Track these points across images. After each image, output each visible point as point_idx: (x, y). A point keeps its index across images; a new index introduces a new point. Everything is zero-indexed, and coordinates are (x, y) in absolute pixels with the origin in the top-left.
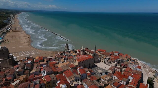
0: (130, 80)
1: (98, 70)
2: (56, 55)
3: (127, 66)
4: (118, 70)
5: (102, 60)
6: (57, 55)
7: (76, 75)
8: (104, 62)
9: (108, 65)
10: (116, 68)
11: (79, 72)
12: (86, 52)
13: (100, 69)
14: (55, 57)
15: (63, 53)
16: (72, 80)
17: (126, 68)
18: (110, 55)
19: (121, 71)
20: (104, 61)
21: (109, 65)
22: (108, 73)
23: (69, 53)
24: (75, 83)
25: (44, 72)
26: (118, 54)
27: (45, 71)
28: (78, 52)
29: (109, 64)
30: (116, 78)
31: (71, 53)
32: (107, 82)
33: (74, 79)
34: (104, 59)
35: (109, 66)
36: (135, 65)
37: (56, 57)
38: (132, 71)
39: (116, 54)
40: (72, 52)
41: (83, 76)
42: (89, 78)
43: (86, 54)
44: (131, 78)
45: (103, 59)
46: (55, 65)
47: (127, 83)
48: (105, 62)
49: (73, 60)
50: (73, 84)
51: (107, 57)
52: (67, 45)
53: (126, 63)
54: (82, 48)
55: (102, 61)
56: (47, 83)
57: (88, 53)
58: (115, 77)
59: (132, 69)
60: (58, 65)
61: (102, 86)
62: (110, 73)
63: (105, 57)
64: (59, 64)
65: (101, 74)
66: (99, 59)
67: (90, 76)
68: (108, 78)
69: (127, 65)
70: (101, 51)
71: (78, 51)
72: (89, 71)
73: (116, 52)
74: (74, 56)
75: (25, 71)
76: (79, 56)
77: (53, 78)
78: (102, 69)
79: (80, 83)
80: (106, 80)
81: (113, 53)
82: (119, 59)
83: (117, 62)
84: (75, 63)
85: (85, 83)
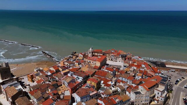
2: (64, 62)
5: (108, 59)
9: (115, 61)
16: (110, 77)
20: (110, 59)
22: (126, 66)
24: (114, 79)
29: (117, 60)
33: (112, 76)
36: (136, 57)
39: (113, 51)
40: (75, 57)
43: (93, 56)
44: (143, 66)
45: (110, 57)
46: (80, 70)
56: (97, 85)
57: (97, 54)
62: (128, 66)
64: (81, 68)
74: (83, 59)
77: (97, 80)
82: (120, 54)
83: (120, 57)
84: (95, 64)
85: (120, 77)
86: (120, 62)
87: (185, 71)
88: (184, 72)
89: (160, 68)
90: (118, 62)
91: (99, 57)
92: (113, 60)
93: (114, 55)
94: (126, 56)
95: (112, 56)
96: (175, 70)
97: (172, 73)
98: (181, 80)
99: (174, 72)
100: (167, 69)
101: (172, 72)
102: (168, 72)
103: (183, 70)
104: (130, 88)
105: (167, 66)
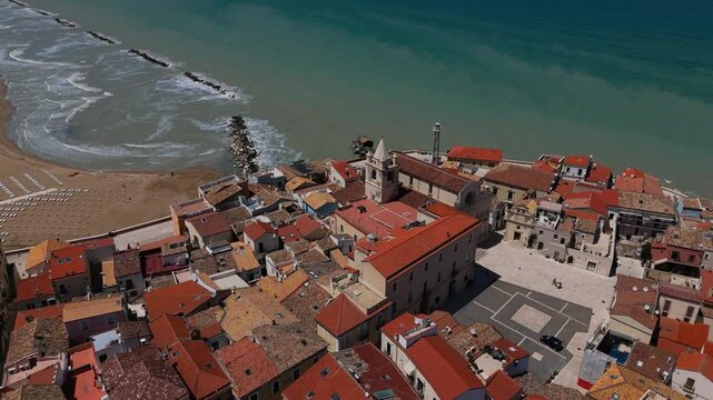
2: (185, 217)
3: (692, 258)
4: (677, 310)
5: (511, 229)
6: (193, 218)
8: (533, 237)
9: (561, 257)
10: (662, 300)
11: (407, 367)
12: (404, 179)
14: (184, 230)
15: (234, 197)
17: (692, 272)
18: (556, 188)
20: (526, 234)
21: (571, 260)
22: (620, 340)
23: (277, 195)
26: (584, 172)
28: (335, 176)
29: (572, 252)
31: (290, 186)
34: (528, 218)
35: (565, 265)
37: (193, 232)
39: (574, 171)
40: (300, 181)
45: (521, 219)
46: (200, 321)
48: (540, 238)
49: (328, 253)
51: (542, 204)
52: (238, 123)
53: (678, 236)
54: (379, 154)
55: (517, 236)
57: (421, 187)
58: (691, 382)
60: (219, 314)
62: (635, 347)
63: (532, 209)
64: (229, 301)
65: (552, 341)
69: (696, 256)
70: (472, 157)
71: (339, 168)
73: (569, 163)
74: (325, 210)
81: (555, 167)
82: (618, 208)
83: (607, 229)
84: (354, 281)
86: (591, 273)
90: (578, 268)
91: (421, 217)
92: (541, 246)
93: (558, 207)
94: (658, 227)
95: (546, 213)
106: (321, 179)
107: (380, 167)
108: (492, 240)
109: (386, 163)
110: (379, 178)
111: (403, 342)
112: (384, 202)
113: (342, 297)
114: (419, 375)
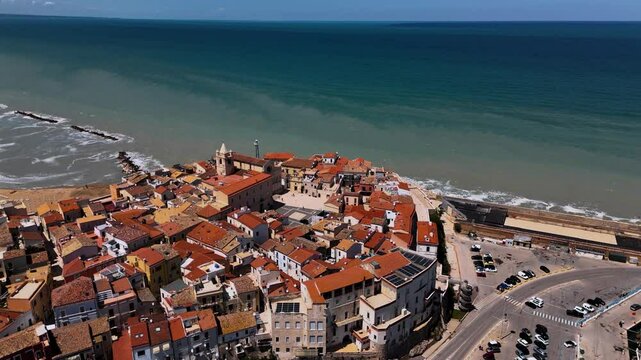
0: (389, 221)
1: (291, 213)
2: (121, 189)
3: (370, 189)
4: (351, 201)
5: (292, 185)
6: (125, 188)
7: (238, 234)
8: (303, 187)
9: (315, 195)
11: (238, 224)
12: (237, 164)
13: (294, 210)
14: (119, 195)
15: (144, 180)
16: (229, 248)
17: (369, 194)
18: (315, 166)
19: (361, 202)
20: (299, 186)
21: (319, 196)
22: (327, 213)
23: (168, 178)
24: (241, 255)
25: (114, 246)
26: (333, 161)
27: (118, 241)
29: (319, 191)
30: (354, 222)
32: (332, 235)
33: (235, 245)
34: (299, 179)
36: (390, 183)
37: (126, 195)
38: (388, 198)
39: (328, 160)
40: (179, 173)
41: (257, 233)
42: (278, 236)
43: (234, 171)
44: (391, 215)
45: (296, 179)
46: (145, 218)
47: (386, 229)
48: (306, 188)
49: (200, 196)
50: (235, 260)
51: (307, 172)
53: (365, 180)
54: (223, 150)
55: (296, 188)
56: (152, 271)
57: (246, 167)
58: (349, 221)
59: (388, 193)
60: (152, 217)
61: (324, 248)
62: (332, 214)
63: (301, 174)
64: (155, 213)
65: (305, 221)
66: (283, 183)
67: (280, 230)
68: (334, 225)
69: (372, 187)
71: (201, 164)
72: (271, 216)
73: (326, 157)
74: (196, 183)
75: (32, 255)
76: (216, 179)
77: (167, 254)
78: (303, 210)
79: (256, 254)
80: (329, 231)
81: (319, 159)
82: (343, 173)
83: (337, 182)
85: (273, 250)
87: (566, 245)
88: (563, 247)
89: (478, 229)
92: (306, 191)
93: (314, 173)
95: (308, 176)
96: (528, 239)
97: (517, 247)
98: (532, 276)
99: (525, 245)
100: (501, 233)
101: (518, 243)
102: (504, 243)
103: (561, 240)
104: (281, 288)
105: (509, 222)
106: (191, 172)
107: (223, 157)
108: (284, 191)
109: (226, 155)
110: (223, 163)
111: (236, 216)
112: (227, 175)
113: (209, 206)
114: (243, 226)
